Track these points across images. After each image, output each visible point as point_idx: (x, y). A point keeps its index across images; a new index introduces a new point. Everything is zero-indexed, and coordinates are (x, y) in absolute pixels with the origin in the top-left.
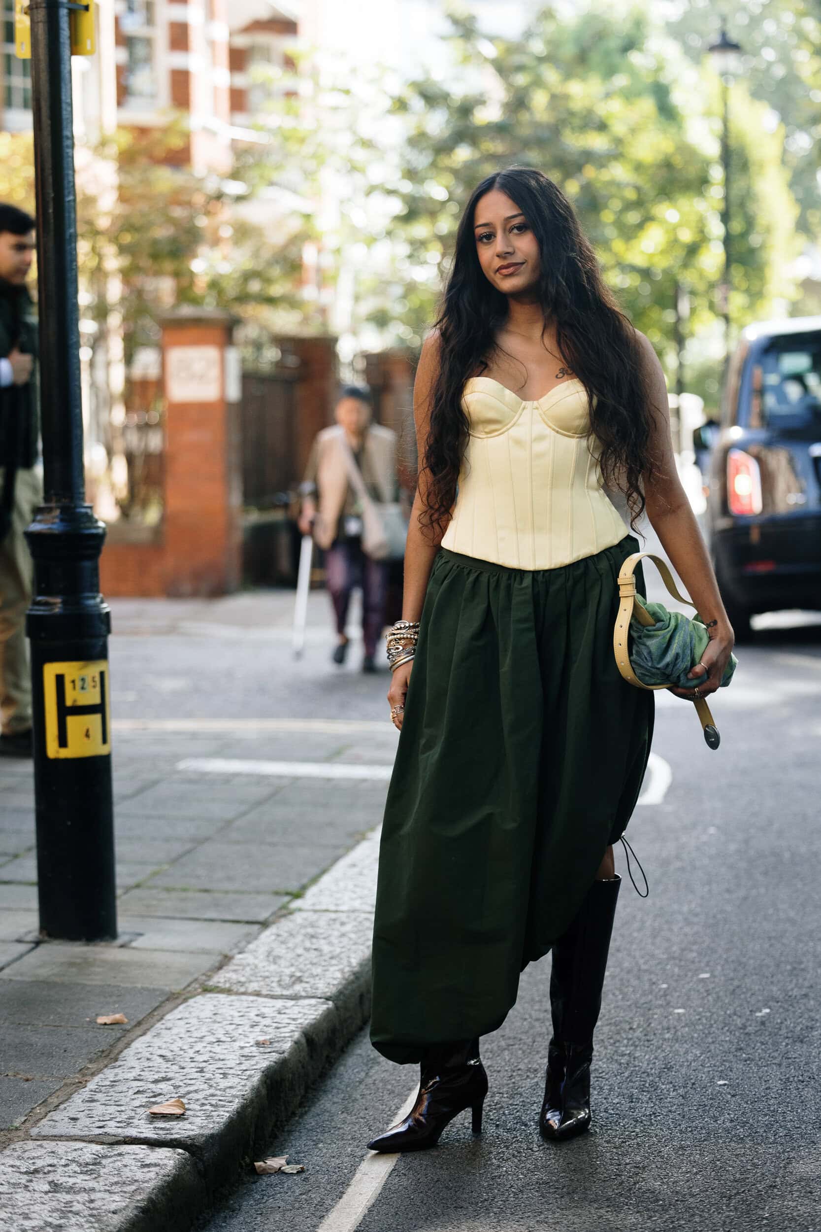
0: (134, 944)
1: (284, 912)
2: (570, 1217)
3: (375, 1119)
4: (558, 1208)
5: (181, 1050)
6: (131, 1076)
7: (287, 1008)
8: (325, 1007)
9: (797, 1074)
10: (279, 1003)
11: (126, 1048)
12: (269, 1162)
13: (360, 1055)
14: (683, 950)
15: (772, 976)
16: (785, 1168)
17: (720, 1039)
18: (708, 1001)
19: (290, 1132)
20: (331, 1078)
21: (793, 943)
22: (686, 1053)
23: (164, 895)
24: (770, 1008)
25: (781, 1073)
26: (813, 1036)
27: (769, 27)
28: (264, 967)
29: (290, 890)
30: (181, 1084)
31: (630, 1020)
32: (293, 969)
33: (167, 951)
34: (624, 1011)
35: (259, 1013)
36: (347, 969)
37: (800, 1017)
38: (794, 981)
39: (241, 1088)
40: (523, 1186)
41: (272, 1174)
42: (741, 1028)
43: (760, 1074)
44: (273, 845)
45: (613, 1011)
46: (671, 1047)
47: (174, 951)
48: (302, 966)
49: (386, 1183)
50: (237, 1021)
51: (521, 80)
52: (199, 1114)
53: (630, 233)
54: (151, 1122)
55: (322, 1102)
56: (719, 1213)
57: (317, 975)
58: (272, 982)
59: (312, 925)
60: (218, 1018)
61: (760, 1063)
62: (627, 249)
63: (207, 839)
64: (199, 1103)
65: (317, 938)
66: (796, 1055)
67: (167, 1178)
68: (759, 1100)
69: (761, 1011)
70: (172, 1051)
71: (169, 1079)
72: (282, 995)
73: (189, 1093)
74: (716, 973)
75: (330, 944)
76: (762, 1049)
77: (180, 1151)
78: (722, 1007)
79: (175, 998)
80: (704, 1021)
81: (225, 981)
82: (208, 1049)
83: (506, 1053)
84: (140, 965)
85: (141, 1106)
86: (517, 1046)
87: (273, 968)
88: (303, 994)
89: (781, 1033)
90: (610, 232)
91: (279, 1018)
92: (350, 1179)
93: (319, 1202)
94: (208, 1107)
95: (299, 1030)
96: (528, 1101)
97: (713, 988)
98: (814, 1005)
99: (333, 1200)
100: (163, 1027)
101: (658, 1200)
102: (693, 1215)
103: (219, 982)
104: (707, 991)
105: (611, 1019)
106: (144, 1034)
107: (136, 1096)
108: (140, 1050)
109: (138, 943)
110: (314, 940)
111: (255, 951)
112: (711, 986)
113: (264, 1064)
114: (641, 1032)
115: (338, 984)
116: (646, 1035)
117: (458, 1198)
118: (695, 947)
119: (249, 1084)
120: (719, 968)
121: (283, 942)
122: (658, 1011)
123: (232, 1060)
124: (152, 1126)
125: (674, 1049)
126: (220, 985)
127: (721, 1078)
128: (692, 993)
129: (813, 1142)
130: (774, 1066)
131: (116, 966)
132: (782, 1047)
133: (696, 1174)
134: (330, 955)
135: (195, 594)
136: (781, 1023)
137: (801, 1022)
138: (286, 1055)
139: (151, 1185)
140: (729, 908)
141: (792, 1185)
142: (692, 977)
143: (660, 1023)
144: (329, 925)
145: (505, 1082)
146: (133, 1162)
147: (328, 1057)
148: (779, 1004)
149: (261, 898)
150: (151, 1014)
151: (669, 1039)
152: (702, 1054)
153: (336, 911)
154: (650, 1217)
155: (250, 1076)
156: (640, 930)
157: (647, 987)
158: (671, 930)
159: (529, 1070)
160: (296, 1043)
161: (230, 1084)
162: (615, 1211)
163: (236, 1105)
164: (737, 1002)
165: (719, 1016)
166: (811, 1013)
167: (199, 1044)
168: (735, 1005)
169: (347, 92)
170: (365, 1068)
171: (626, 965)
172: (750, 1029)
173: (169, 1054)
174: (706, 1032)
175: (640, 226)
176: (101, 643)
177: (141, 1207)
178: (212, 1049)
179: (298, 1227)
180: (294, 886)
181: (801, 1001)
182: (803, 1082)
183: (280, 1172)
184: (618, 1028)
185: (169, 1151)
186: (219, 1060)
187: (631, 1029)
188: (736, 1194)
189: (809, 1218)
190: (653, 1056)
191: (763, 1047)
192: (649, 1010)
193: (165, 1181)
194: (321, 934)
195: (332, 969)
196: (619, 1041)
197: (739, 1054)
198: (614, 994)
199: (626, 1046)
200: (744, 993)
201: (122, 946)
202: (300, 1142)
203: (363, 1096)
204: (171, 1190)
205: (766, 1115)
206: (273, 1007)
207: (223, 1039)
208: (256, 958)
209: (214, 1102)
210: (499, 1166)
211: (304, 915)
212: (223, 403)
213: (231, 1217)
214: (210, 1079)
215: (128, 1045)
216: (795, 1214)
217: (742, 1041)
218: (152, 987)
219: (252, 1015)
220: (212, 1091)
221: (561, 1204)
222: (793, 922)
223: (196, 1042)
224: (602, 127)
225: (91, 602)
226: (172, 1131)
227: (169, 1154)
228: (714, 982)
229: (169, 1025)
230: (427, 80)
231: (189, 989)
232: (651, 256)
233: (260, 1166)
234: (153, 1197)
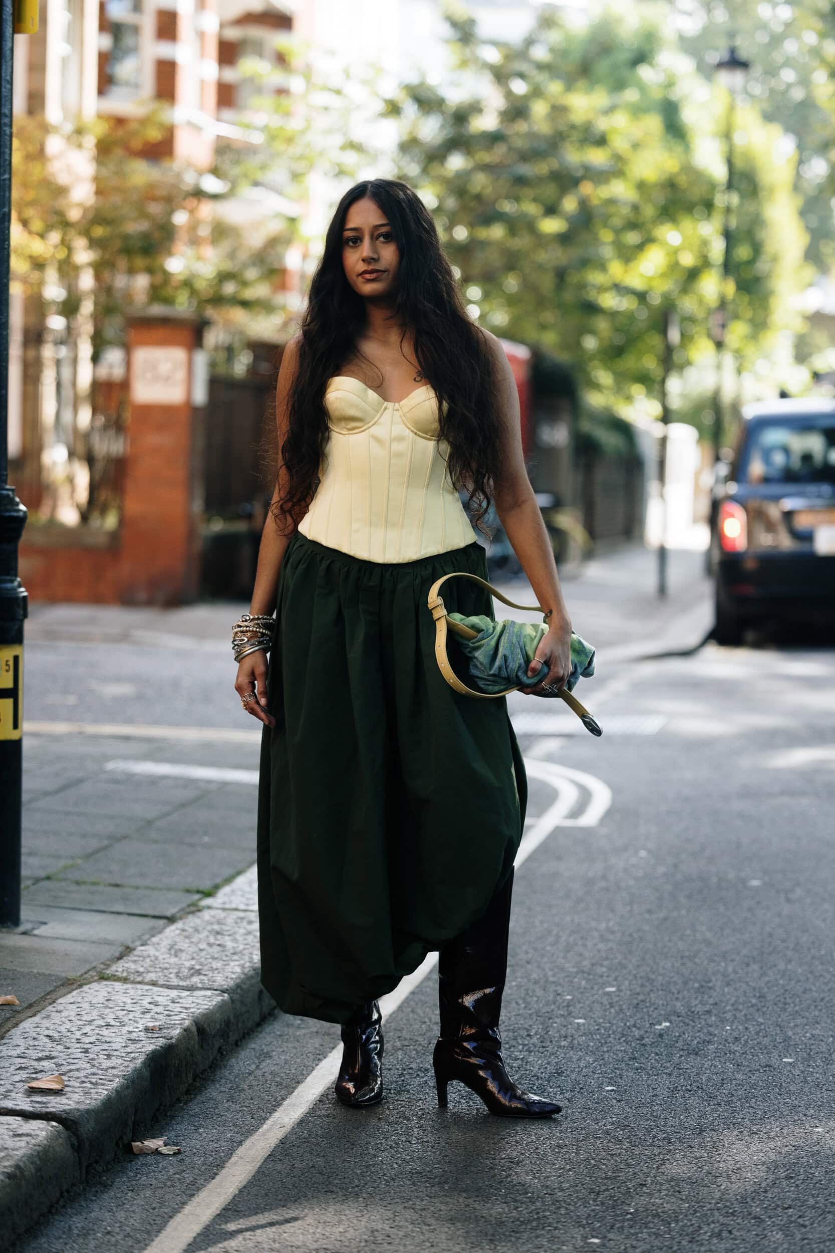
0: (36, 932)
1: (192, 909)
2: (438, 1204)
3: (259, 1107)
4: (427, 1196)
5: (69, 1031)
6: (14, 1053)
7: (181, 998)
8: (220, 998)
9: (685, 1084)
10: (174, 993)
11: (14, 1027)
12: (146, 1143)
13: (254, 1049)
14: (593, 965)
15: (679, 993)
16: (658, 1168)
17: (615, 1048)
18: (610, 1013)
19: (173, 1117)
20: (221, 1068)
21: (705, 963)
22: (579, 1059)
23: (74, 887)
24: (670, 1022)
25: (670, 1082)
26: (708, 1049)
27: (790, 47)
28: (164, 959)
29: (201, 889)
30: (64, 1062)
31: (529, 1028)
32: (193, 962)
33: (69, 940)
34: (525, 1018)
35: (152, 1001)
36: (248, 964)
37: (699, 1031)
38: (700, 998)
39: (123, 1068)
40: (395, 1175)
41: (149, 1154)
42: (638, 1039)
43: (649, 1082)
44: (192, 845)
45: (512, 1019)
46: (565, 1054)
47: (76, 941)
48: (203, 960)
49: (260, 1167)
50: (128, 1007)
51: (519, 87)
52: (76, 1090)
53: (628, 254)
54: (29, 1096)
55: (209, 1090)
56: (585, 1207)
57: (217, 969)
58: (171, 973)
59: (219, 923)
60: (111, 1004)
61: (651, 1072)
62: (626, 271)
63: (125, 837)
64: (79, 1080)
65: (222, 934)
66: (689, 1066)
67: (37, 1148)
68: (645, 1106)
69: (660, 1025)
70: (59, 1032)
71: (53, 1058)
72: (179, 986)
73: (71, 1071)
74: (623, 988)
75: (235, 940)
76: (655, 1060)
77: (54, 1124)
78: (622, 1019)
79: (70, 984)
80: (603, 1031)
81: (123, 971)
82: (97, 1032)
83: (400, 1053)
84: (37, 951)
85: (21, 1081)
86: (412, 1047)
87: (173, 960)
88: (200, 985)
89: (677, 1045)
90: (607, 251)
91: (172, 1006)
92: (225, 1162)
93: (192, 1181)
94: (88, 1085)
95: (190, 1018)
96: (415, 1097)
97: (617, 1002)
98: (715, 1021)
99: (206, 1180)
100: (54, 1009)
101: (527, 1193)
102: (559, 1208)
103: (117, 971)
104: (610, 1004)
105: (510, 1025)
106: (34, 1015)
107: (18, 1071)
108: (28, 1030)
109: (41, 931)
110: (219, 937)
111: (158, 944)
112: (616, 999)
113: (151, 1048)
114: (537, 1039)
115: (236, 978)
116: (542, 1042)
117: (330, 1183)
118: (606, 963)
119: (132, 1065)
120: (627, 983)
121: (187, 937)
122: (558, 1020)
123: (118, 1043)
124: (28, 1100)
125: (568, 1056)
126: (117, 973)
127: (610, 1084)
128: (596, 1005)
129: (690, 1146)
130: (665, 1076)
131: (15, 951)
132: (676, 1059)
133: (570, 1170)
134: (232, 951)
135: (150, 603)
136: (680, 1036)
137: (699, 1037)
138: (173, 1041)
139: (20, 1153)
140: (646, 928)
141: (661, 1184)
142: (598, 990)
143: (558, 1031)
144: (236, 923)
145: (394, 1079)
146: (6, 1132)
147: (220, 1048)
148: (681, 1018)
149: (171, 895)
150: (43, 998)
151: (564, 1047)
152: (595, 1061)
153: (245, 911)
154: (516, 1208)
155: (134, 1058)
156: (552, 945)
157: (551, 998)
158: (585, 946)
159: (420, 1069)
160: (185, 1030)
161: (112, 1065)
162: (483, 1200)
163: (116, 1084)
164: (639, 1016)
165: (618, 1027)
166: (710, 1029)
167: (87, 1027)
168: (636, 1018)
169: (338, 92)
170: (257, 1061)
171: (534, 976)
172: (646, 1041)
173: (56, 1035)
174: (603, 1041)
175: (641, 247)
176: (16, 627)
177: (7, 1173)
178: (100, 1032)
179: (167, 1204)
180: (206, 885)
181: (703, 1017)
182: (690, 1091)
183: (157, 1152)
184: (516, 1034)
185: (43, 1123)
186: (106, 1042)
187: (529, 1035)
188: (604, 1191)
189: (673, 1215)
190: (546, 1061)
191: (657, 1057)
192: (550, 1018)
193: (34, 1150)
194: (227, 931)
195: (232, 964)
196: (514, 1046)
197: (631, 1063)
198: (517, 1003)
199: (521, 1052)
200: (647, 1007)
201: (24, 933)
202: (182, 1127)
203: (250, 1087)
204: (40, 1159)
205: (647, 1120)
206: (167, 996)
207: (113, 1023)
208: (158, 950)
209: (94, 1081)
210: (375, 1156)
211: (213, 912)
212: (189, 407)
213: (102, 1192)
214: (93, 1059)
215: (16, 1025)
216: (659, 1211)
217: (637, 1051)
218: (47, 972)
219: (145, 1003)
220: (94, 1070)
221: (431, 1193)
222: (708, 943)
223: (85, 1025)
224: (601, 141)
225: (9, 585)
226: (48, 1105)
227: (42, 1126)
228: (618, 996)
229: (60, 1008)
230: (422, 85)
231: (86, 976)
232: (651, 279)
233: (138, 1146)
234: (21, 1164)
